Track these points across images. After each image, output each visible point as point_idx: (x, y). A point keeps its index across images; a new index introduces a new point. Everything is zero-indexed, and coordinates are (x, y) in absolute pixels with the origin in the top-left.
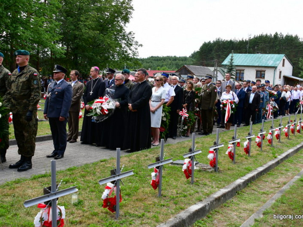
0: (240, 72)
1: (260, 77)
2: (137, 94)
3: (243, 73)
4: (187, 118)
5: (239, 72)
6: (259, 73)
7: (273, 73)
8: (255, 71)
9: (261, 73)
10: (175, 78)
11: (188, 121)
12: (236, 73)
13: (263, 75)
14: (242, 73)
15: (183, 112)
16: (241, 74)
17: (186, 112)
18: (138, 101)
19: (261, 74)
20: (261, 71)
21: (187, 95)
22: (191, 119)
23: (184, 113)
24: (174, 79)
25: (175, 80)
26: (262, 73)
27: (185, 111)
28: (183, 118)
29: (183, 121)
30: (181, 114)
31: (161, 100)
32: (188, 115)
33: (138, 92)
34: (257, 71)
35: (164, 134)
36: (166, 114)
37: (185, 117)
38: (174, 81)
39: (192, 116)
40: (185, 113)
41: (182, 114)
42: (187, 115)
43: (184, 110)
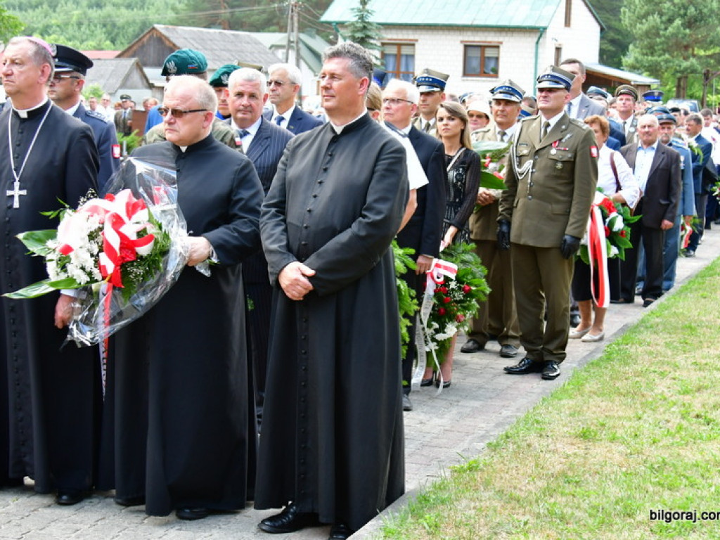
0: (399, 50)
1: (478, 70)
2: (323, 191)
3: (413, 56)
5: (393, 50)
6: (475, 54)
7: (533, 55)
8: (461, 48)
9: (483, 53)
12: (384, 55)
13: (492, 65)
14: (407, 56)
16: (403, 60)
19: (484, 60)
20: (483, 47)
26: (489, 53)
34: (467, 47)
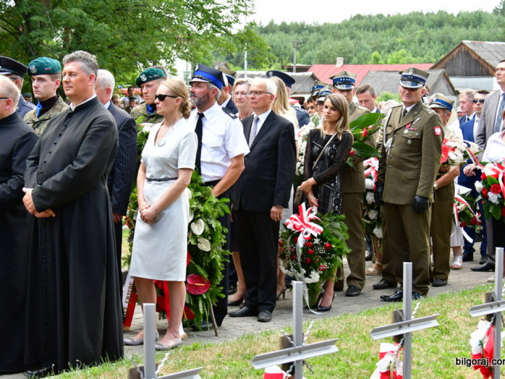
2: (55, 149)
4: (317, 241)
10: (260, 87)
11: (322, 251)
15: (302, 220)
17: (312, 216)
18: (58, 177)
21: (321, 149)
22: (330, 243)
23: (306, 220)
24: (256, 92)
25: (260, 92)
27: (311, 212)
28: (301, 242)
29: (300, 251)
30: (294, 226)
31: (177, 171)
32: (322, 229)
33: (61, 142)
35: (205, 301)
36: (210, 226)
37: (308, 236)
38: (258, 97)
39: (337, 232)
40: (311, 220)
41: (298, 224)
42: (315, 230)
43: (305, 213)
